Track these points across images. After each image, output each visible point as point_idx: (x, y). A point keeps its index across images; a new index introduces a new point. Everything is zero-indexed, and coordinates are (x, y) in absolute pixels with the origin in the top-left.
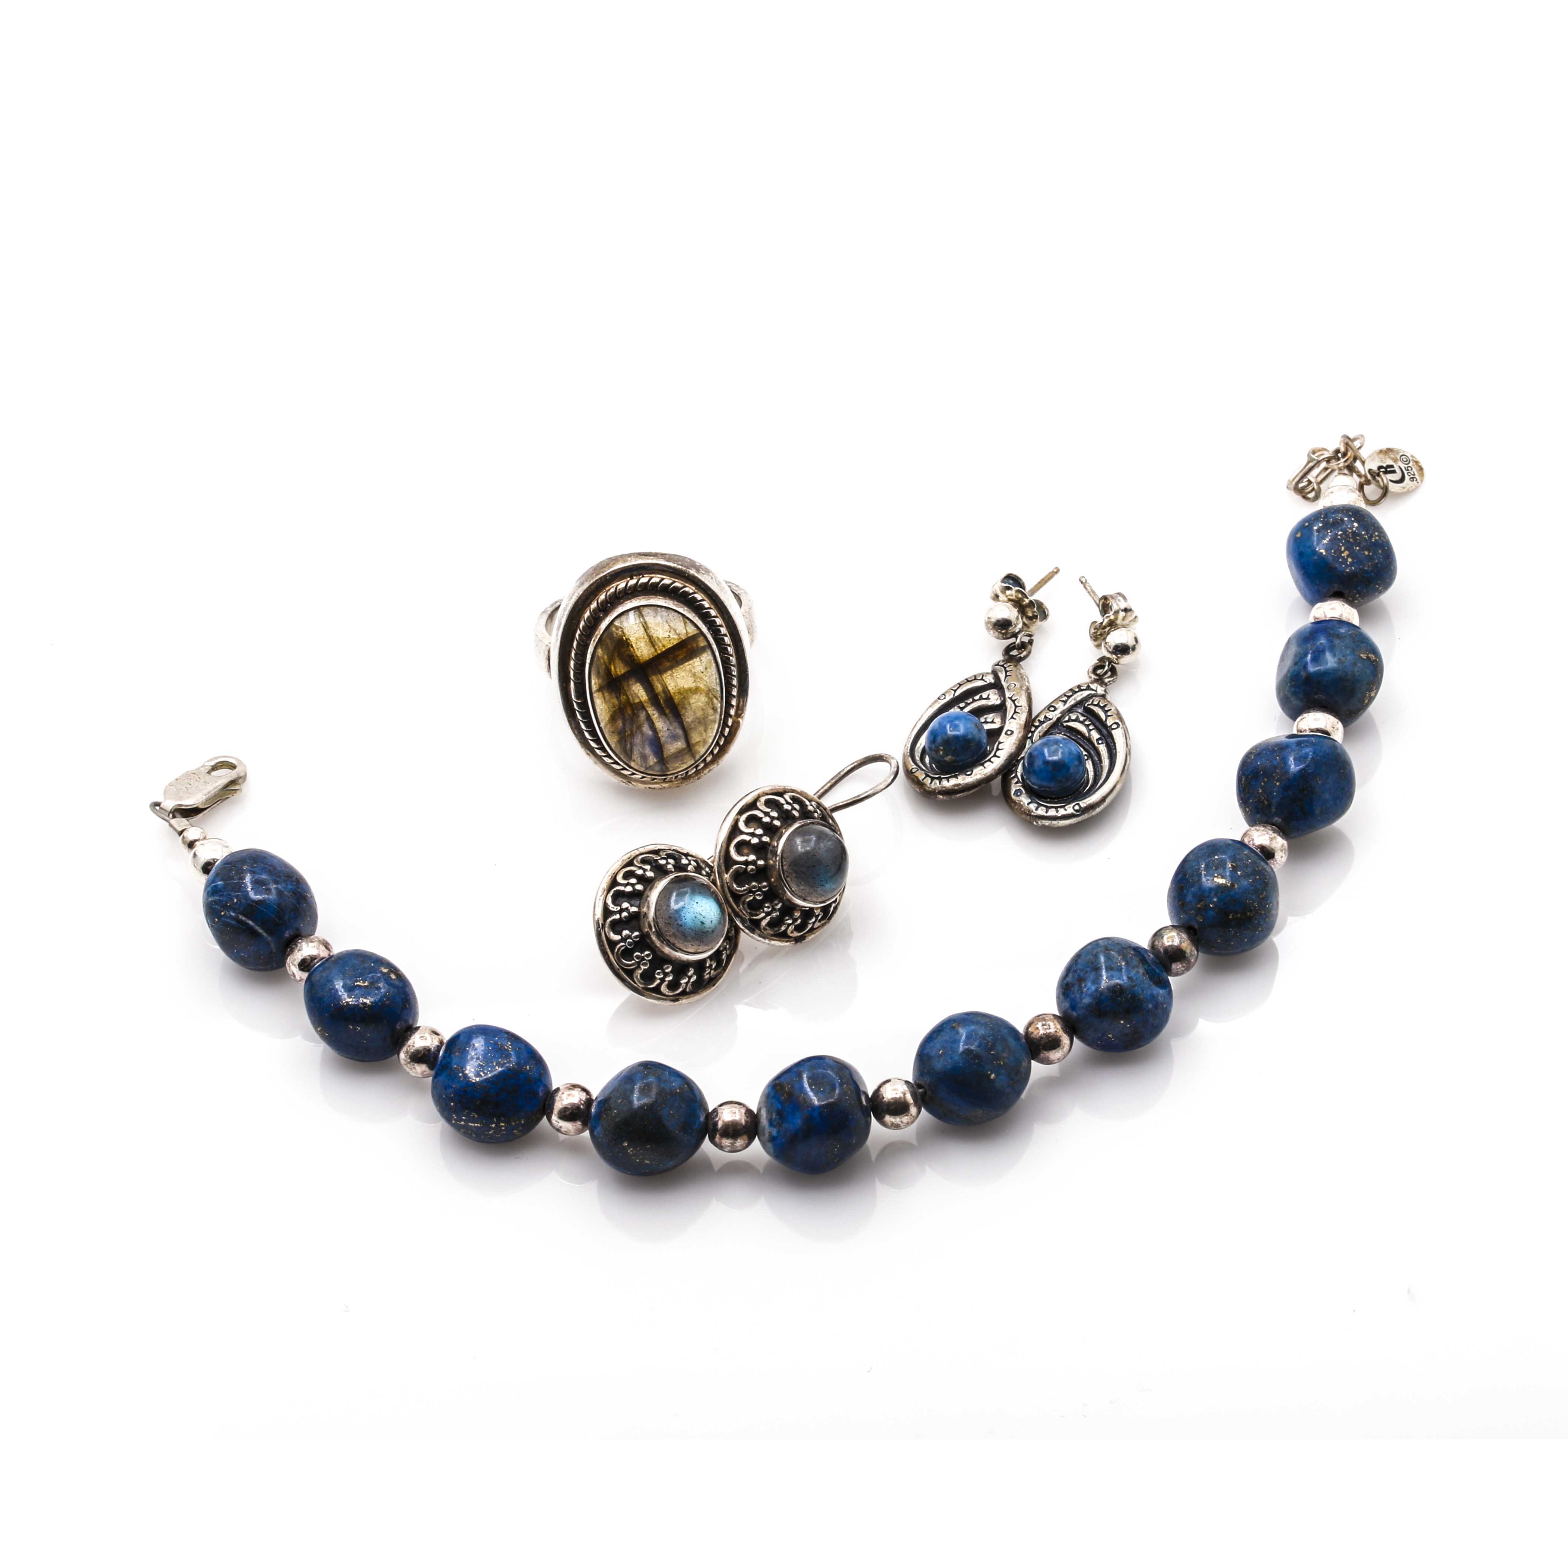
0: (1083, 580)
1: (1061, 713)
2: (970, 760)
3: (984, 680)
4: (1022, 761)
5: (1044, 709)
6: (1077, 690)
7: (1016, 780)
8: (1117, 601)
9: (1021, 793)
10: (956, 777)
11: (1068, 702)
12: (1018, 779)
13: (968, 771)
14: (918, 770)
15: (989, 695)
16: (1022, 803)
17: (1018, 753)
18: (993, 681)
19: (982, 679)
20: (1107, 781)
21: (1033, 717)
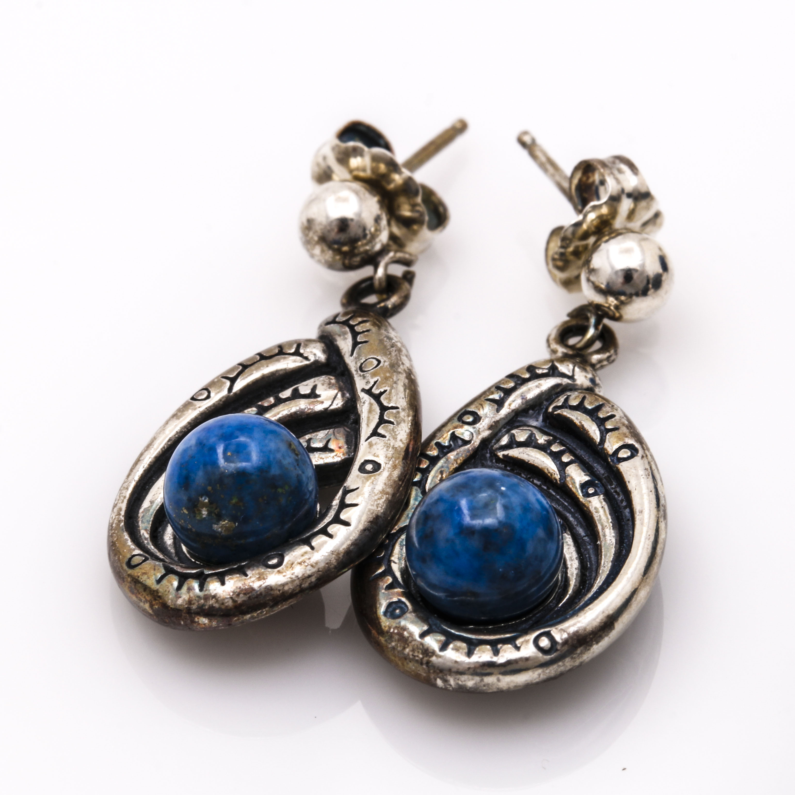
0: (527, 139)
1: (491, 427)
2: (276, 530)
3: (301, 355)
4: (403, 537)
5: (450, 420)
6: (527, 376)
7: (390, 580)
8: (616, 172)
9: (403, 612)
10: (242, 571)
11: (506, 404)
12: (394, 577)
13: (272, 558)
14: (146, 559)
15: (315, 388)
16: (406, 634)
17: (393, 518)
18: (322, 357)
19: (297, 353)
20: (614, 579)
21: (425, 436)
